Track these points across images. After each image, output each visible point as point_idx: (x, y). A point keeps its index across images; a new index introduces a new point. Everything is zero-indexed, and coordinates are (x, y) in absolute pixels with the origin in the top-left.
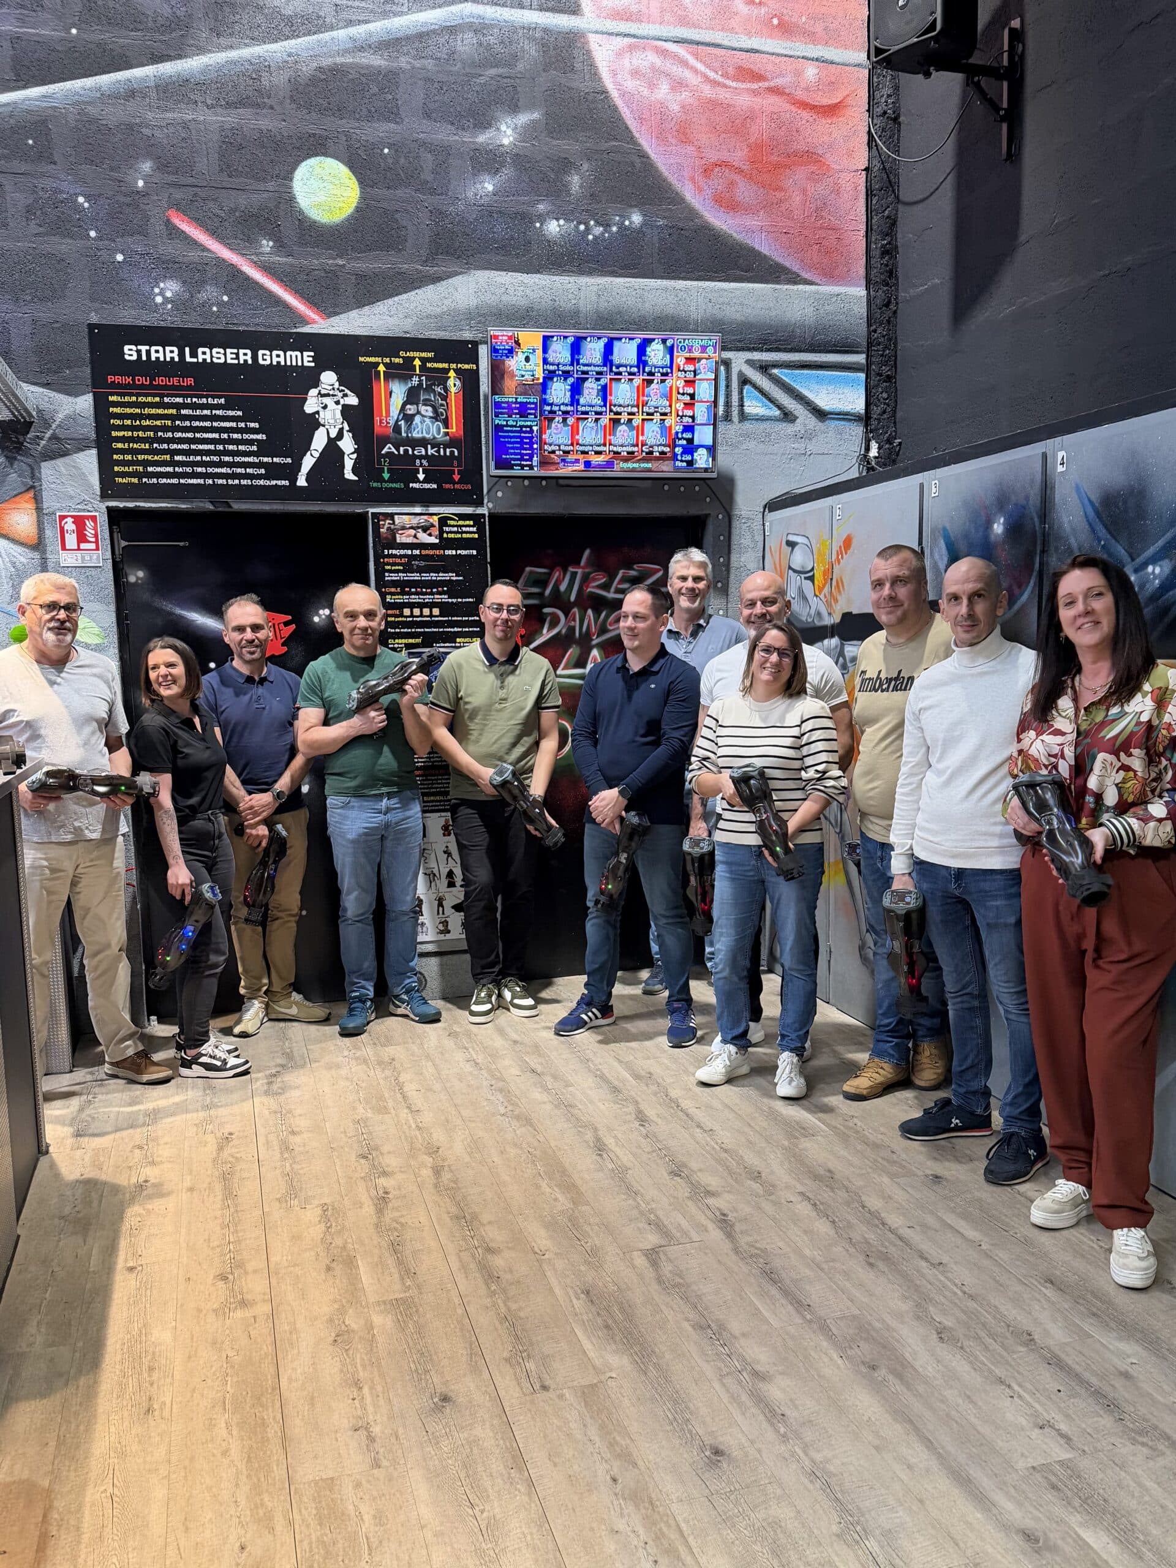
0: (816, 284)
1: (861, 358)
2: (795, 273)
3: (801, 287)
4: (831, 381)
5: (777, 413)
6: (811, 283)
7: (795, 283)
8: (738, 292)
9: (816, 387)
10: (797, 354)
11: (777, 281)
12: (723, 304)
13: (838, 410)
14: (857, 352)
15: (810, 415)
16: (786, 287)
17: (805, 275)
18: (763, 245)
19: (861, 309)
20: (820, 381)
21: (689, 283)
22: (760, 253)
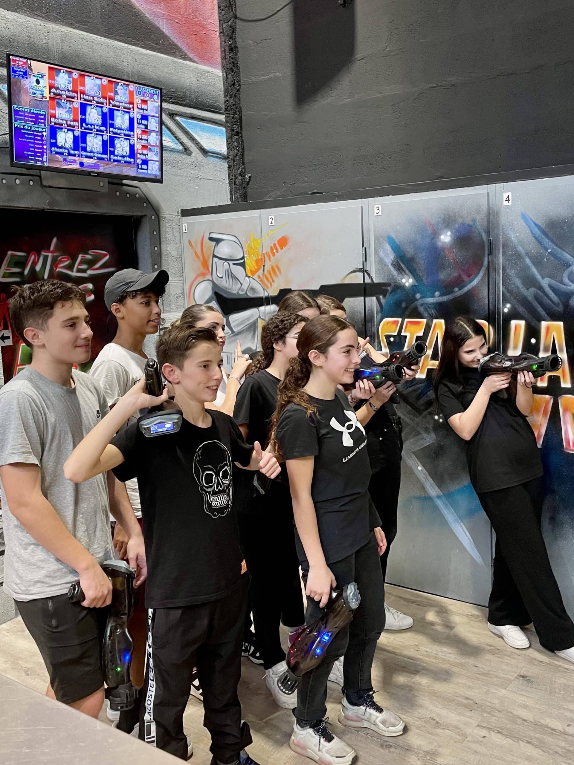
0: (196, 62)
1: (222, 118)
2: (183, 52)
3: (188, 62)
4: (208, 130)
5: (181, 148)
6: (194, 62)
7: (184, 59)
8: (152, 58)
9: (200, 133)
10: (189, 109)
11: (173, 54)
12: (144, 64)
13: (213, 151)
14: (220, 113)
15: (199, 152)
16: (180, 61)
17: (190, 55)
18: (165, 27)
19: (220, 85)
20: (203, 129)
21: (122, 44)
22: (163, 33)
